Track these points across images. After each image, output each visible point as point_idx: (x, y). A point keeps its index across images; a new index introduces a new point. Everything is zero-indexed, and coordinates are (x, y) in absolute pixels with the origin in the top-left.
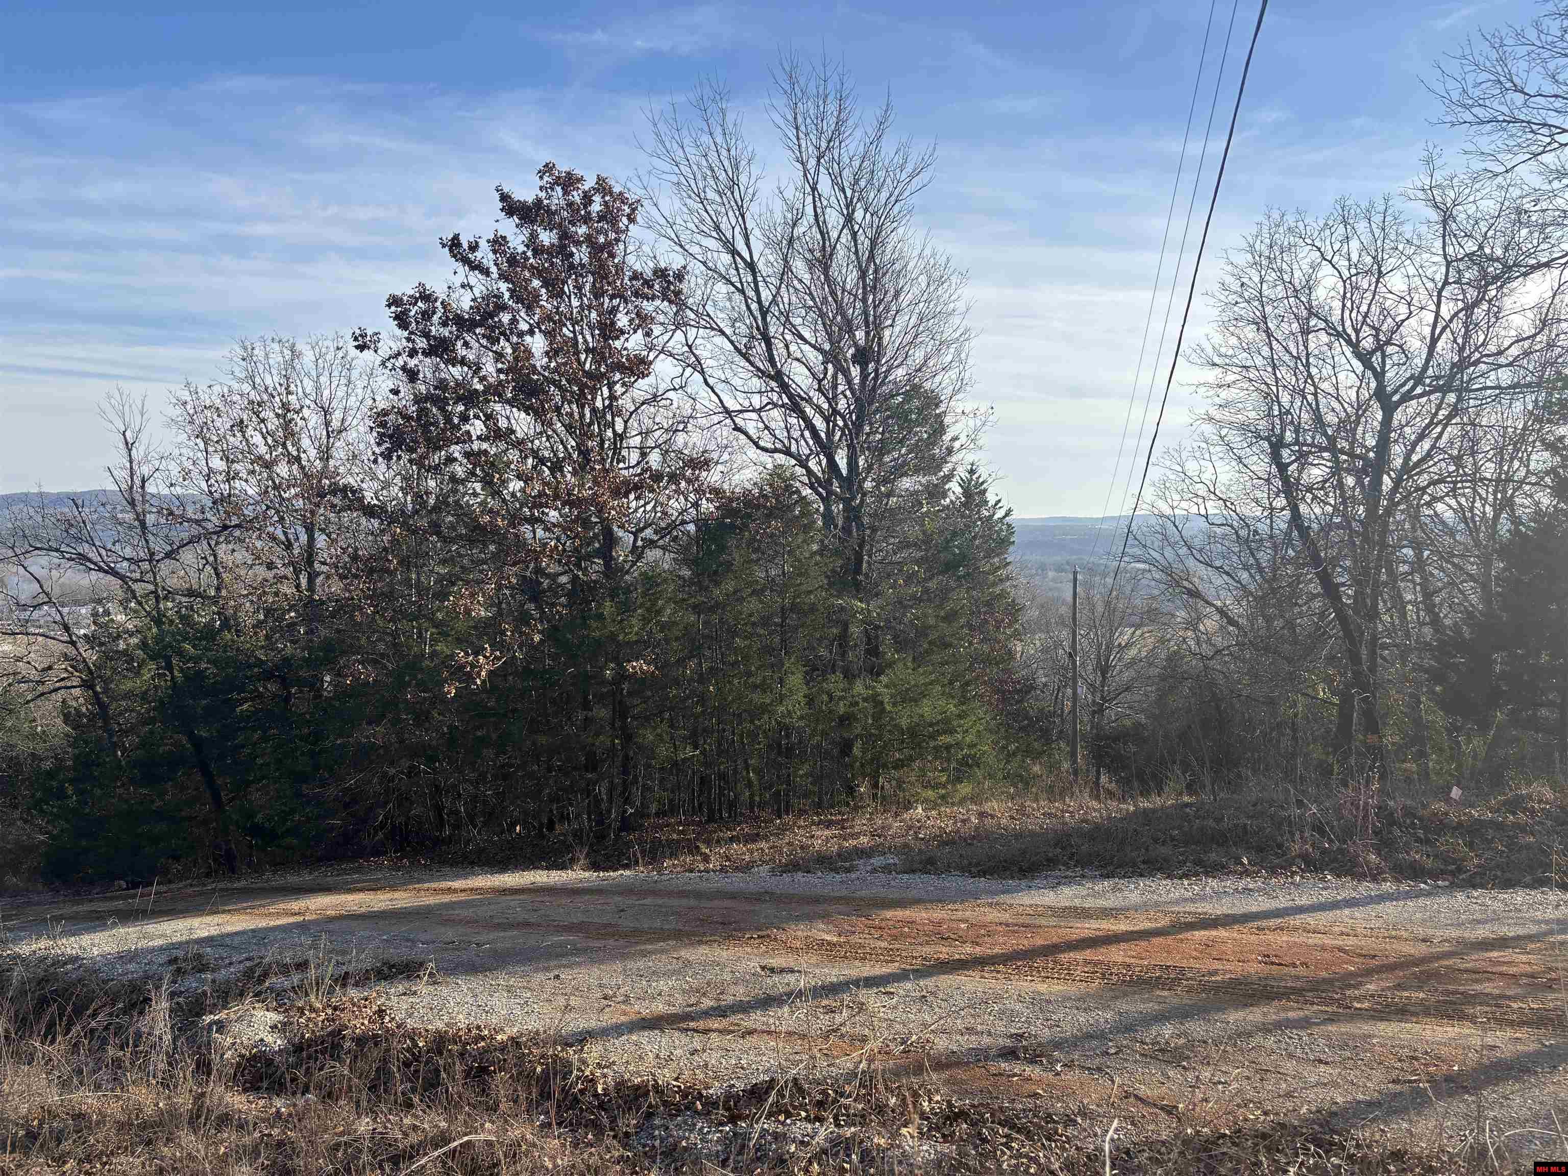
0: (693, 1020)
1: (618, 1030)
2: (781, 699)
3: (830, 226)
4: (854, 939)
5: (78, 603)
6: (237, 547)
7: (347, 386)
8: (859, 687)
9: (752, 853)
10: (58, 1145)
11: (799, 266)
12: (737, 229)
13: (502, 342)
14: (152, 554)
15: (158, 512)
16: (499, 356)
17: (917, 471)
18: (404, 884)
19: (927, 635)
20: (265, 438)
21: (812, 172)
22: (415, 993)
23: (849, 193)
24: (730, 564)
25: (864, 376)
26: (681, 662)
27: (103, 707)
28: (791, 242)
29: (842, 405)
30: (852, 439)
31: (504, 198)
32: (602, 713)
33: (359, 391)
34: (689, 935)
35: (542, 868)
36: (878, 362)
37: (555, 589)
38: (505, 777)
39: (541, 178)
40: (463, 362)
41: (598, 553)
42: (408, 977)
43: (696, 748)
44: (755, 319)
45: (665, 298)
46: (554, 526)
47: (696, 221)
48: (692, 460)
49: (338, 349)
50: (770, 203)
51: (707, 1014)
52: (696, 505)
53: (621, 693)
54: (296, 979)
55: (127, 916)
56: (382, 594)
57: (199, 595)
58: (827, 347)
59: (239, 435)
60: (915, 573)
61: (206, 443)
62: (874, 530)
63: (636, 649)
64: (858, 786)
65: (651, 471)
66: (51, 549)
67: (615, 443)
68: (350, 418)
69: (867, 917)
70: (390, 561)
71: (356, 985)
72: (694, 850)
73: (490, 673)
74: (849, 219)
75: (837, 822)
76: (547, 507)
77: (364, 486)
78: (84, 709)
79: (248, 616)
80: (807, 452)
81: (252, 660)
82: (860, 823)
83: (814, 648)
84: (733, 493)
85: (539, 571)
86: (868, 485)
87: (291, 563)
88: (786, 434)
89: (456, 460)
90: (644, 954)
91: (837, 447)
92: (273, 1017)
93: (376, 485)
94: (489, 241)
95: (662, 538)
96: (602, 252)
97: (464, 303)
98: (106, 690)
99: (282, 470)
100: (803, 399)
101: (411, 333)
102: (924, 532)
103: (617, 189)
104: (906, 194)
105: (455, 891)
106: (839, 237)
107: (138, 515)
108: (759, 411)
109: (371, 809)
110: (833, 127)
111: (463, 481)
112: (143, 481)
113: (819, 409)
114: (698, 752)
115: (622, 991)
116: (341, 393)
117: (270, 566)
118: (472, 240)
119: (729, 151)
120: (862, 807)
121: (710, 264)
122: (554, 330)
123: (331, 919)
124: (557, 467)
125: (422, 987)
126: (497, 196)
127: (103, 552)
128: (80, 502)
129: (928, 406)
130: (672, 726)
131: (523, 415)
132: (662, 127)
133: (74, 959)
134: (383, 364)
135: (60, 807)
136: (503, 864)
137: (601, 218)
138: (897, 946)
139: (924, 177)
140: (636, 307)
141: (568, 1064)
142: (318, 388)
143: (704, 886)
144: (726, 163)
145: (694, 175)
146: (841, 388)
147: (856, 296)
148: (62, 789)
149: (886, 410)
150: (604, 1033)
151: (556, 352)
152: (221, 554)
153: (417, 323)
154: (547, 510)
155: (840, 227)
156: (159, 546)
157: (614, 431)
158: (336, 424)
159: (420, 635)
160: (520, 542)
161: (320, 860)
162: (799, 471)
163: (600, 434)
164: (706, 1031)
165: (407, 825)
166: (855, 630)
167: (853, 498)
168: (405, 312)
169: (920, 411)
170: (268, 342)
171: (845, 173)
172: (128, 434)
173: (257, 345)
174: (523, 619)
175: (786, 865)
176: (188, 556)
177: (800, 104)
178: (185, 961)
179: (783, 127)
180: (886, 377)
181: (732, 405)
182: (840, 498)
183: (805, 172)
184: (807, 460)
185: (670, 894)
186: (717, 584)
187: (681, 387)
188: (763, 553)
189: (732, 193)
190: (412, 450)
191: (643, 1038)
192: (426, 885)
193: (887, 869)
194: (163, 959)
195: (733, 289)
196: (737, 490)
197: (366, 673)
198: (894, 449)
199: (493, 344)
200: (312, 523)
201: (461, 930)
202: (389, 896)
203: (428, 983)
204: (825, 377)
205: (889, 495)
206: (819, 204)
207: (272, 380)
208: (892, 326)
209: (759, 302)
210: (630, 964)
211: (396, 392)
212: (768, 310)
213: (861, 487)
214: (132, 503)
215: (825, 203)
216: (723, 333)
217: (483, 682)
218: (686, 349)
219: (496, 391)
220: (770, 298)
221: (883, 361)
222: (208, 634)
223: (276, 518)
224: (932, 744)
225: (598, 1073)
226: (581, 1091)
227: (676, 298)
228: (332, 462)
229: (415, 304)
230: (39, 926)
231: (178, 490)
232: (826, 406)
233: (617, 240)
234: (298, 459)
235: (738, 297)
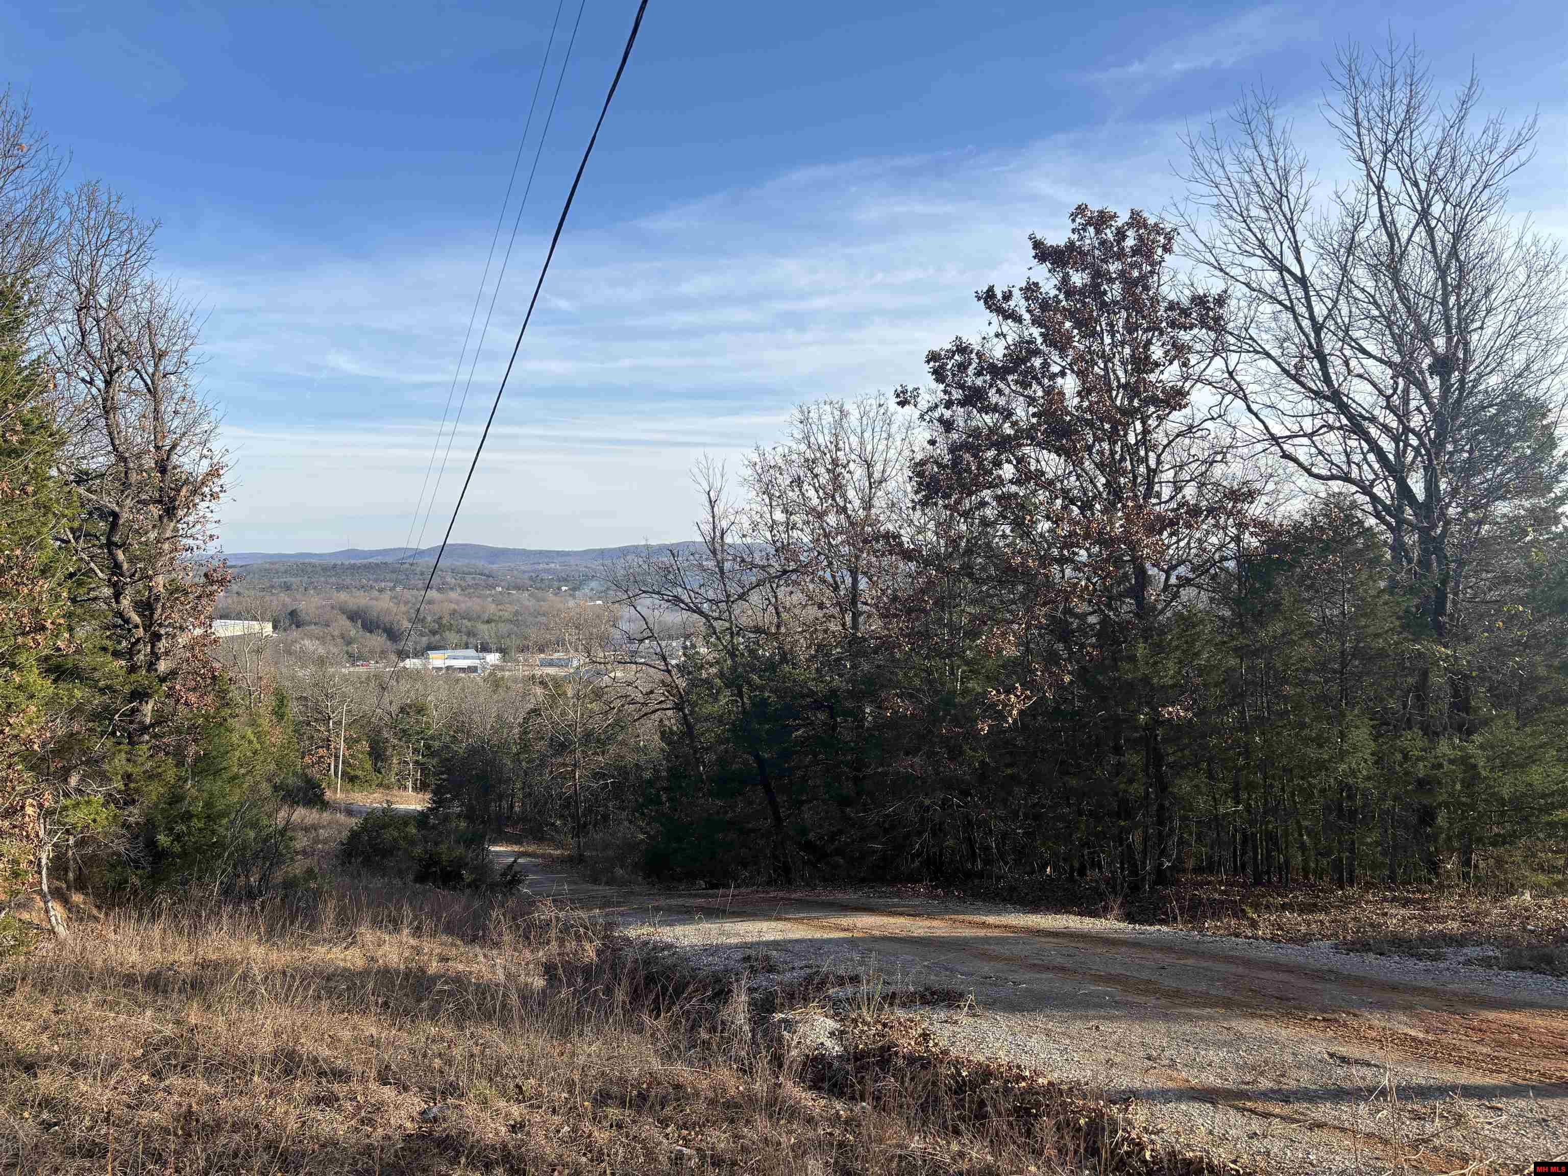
0: (1250, 1099)
1: (1165, 1096)
2: (1342, 755)
3: (1399, 226)
4: (1445, 1039)
5: (670, 637)
6: (794, 589)
7: (887, 439)
8: (1444, 748)
9: (1309, 925)
10: (662, 1109)
11: (1361, 275)
12: (1286, 243)
13: (1034, 386)
14: (728, 596)
15: (734, 560)
16: (1031, 401)
17: (1519, 492)
18: (940, 913)
19: (1535, 688)
20: (817, 492)
21: (1377, 169)
22: (956, 1022)
23: (1423, 185)
24: (1277, 605)
25: (1446, 388)
26: (1221, 710)
27: (690, 727)
28: (1350, 251)
29: (1416, 422)
30: (1430, 460)
31: (1037, 244)
32: (1134, 758)
33: (898, 443)
34: (1239, 1005)
35: (1075, 914)
36: (1464, 371)
37: (1084, 629)
38: (1036, 817)
39: (1074, 220)
40: (995, 409)
41: (1129, 593)
42: (949, 1006)
43: (1238, 803)
44: (1307, 336)
45: (1203, 324)
46: (1085, 565)
47: (1238, 241)
48: (1233, 492)
49: (880, 406)
50: (1324, 211)
51: (1266, 1096)
52: (1237, 539)
53: (1156, 739)
54: (850, 990)
55: (712, 913)
56: (919, 632)
57: (764, 632)
58: (1397, 359)
59: (796, 489)
60: (1517, 615)
61: (770, 499)
62: (1461, 563)
63: (1173, 693)
64: (1443, 861)
65: (1188, 505)
66: (654, 592)
67: (1148, 479)
68: (889, 470)
69: (1463, 1015)
70: (927, 602)
71: (903, 1005)
72: (1240, 914)
73: (1021, 712)
74: (1424, 215)
75: (1417, 902)
76: (1078, 546)
77: (902, 532)
78: (675, 728)
79: (802, 650)
80: (1371, 477)
81: (805, 691)
82: (1447, 905)
83: (1382, 700)
84: (1281, 525)
85: (1068, 611)
86: (1452, 511)
87: (838, 604)
88: (1345, 459)
89: (986, 504)
90: (1190, 1018)
91: (1409, 470)
92: (831, 1024)
93: (911, 531)
94: (1021, 289)
95: (1199, 576)
96: (1136, 286)
97: (998, 351)
98: (692, 712)
99: (832, 519)
100: (1365, 419)
101: (948, 385)
102: (1530, 565)
103: (1151, 221)
104: (1498, 177)
105: (989, 926)
106: (1411, 236)
107: (718, 562)
108: (1310, 436)
109: (907, 836)
110: (1403, 116)
111: (993, 524)
112: (723, 534)
113: (1386, 428)
114: (1240, 807)
115: (1167, 1053)
116: (881, 447)
117: (821, 606)
118: (1006, 289)
119: (1276, 161)
120: (1449, 886)
121: (1254, 285)
122: (1087, 369)
123: (875, 939)
124: (1086, 506)
125: (962, 1017)
126: (1030, 245)
127: (692, 595)
128: (675, 552)
129: (1532, 416)
130: (1211, 777)
131: (1053, 456)
132: (1201, 151)
133: (669, 946)
134: (922, 417)
135: (657, 811)
136: (1034, 905)
137: (1135, 251)
138: (1503, 1054)
139: (1523, 154)
140: (1172, 337)
141: (1113, 1122)
142: (862, 443)
143: (1252, 953)
144: (1273, 176)
145: (1236, 193)
146: (1413, 404)
147: (1433, 299)
148: (658, 796)
149: (1475, 424)
150: (1150, 1096)
151: (1089, 392)
152: (780, 595)
153: (954, 375)
154: (1076, 550)
155: (1411, 226)
156: (734, 589)
157: (1148, 467)
158: (877, 476)
159: (952, 673)
160: (1049, 583)
161: (863, 880)
162: (1362, 499)
163: (1133, 471)
164: (1266, 1115)
165: (941, 855)
166: (1437, 680)
167: (1434, 527)
168: (943, 367)
169: (1520, 423)
170: (822, 405)
171: (1418, 165)
172: (712, 494)
173: (813, 408)
174: (1052, 658)
175: (1353, 943)
176: (755, 597)
177: (1362, 98)
178: (756, 960)
179: (1341, 125)
180: (1474, 387)
181: (1277, 430)
182: (1414, 527)
183: (1369, 169)
184: (1372, 485)
185: (1214, 957)
186: (1263, 626)
187: (1220, 416)
188: (1317, 591)
189: (1280, 207)
190: (946, 496)
191: (1194, 1109)
192: (961, 917)
193: (1487, 963)
194: (739, 956)
195: (1279, 307)
196: (1285, 522)
197: (905, 707)
198: (1486, 469)
199: (1025, 388)
200: (856, 567)
201: (1000, 965)
202: (927, 923)
203: (968, 1015)
204: (1395, 392)
205: (1480, 523)
206: (1385, 203)
207: (823, 439)
208: (1481, 328)
209: (1312, 318)
210: (1174, 1027)
211: (932, 442)
212: (1322, 326)
213: (1443, 514)
214: (714, 552)
215: (1393, 201)
216: (1269, 355)
217: (1015, 721)
218: (1226, 375)
219: (1029, 434)
220: (1325, 312)
221: (1471, 369)
222: (771, 666)
223: (825, 563)
224: (1545, 818)
225: (1145, 1138)
226: (1127, 1153)
227: (1217, 325)
228: (873, 511)
229: (952, 358)
230: (643, 914)
231: (749, 540)
232: (1394, 425)
233: (1152, 272)
234: (844, 509)
235: (1286, 316)
